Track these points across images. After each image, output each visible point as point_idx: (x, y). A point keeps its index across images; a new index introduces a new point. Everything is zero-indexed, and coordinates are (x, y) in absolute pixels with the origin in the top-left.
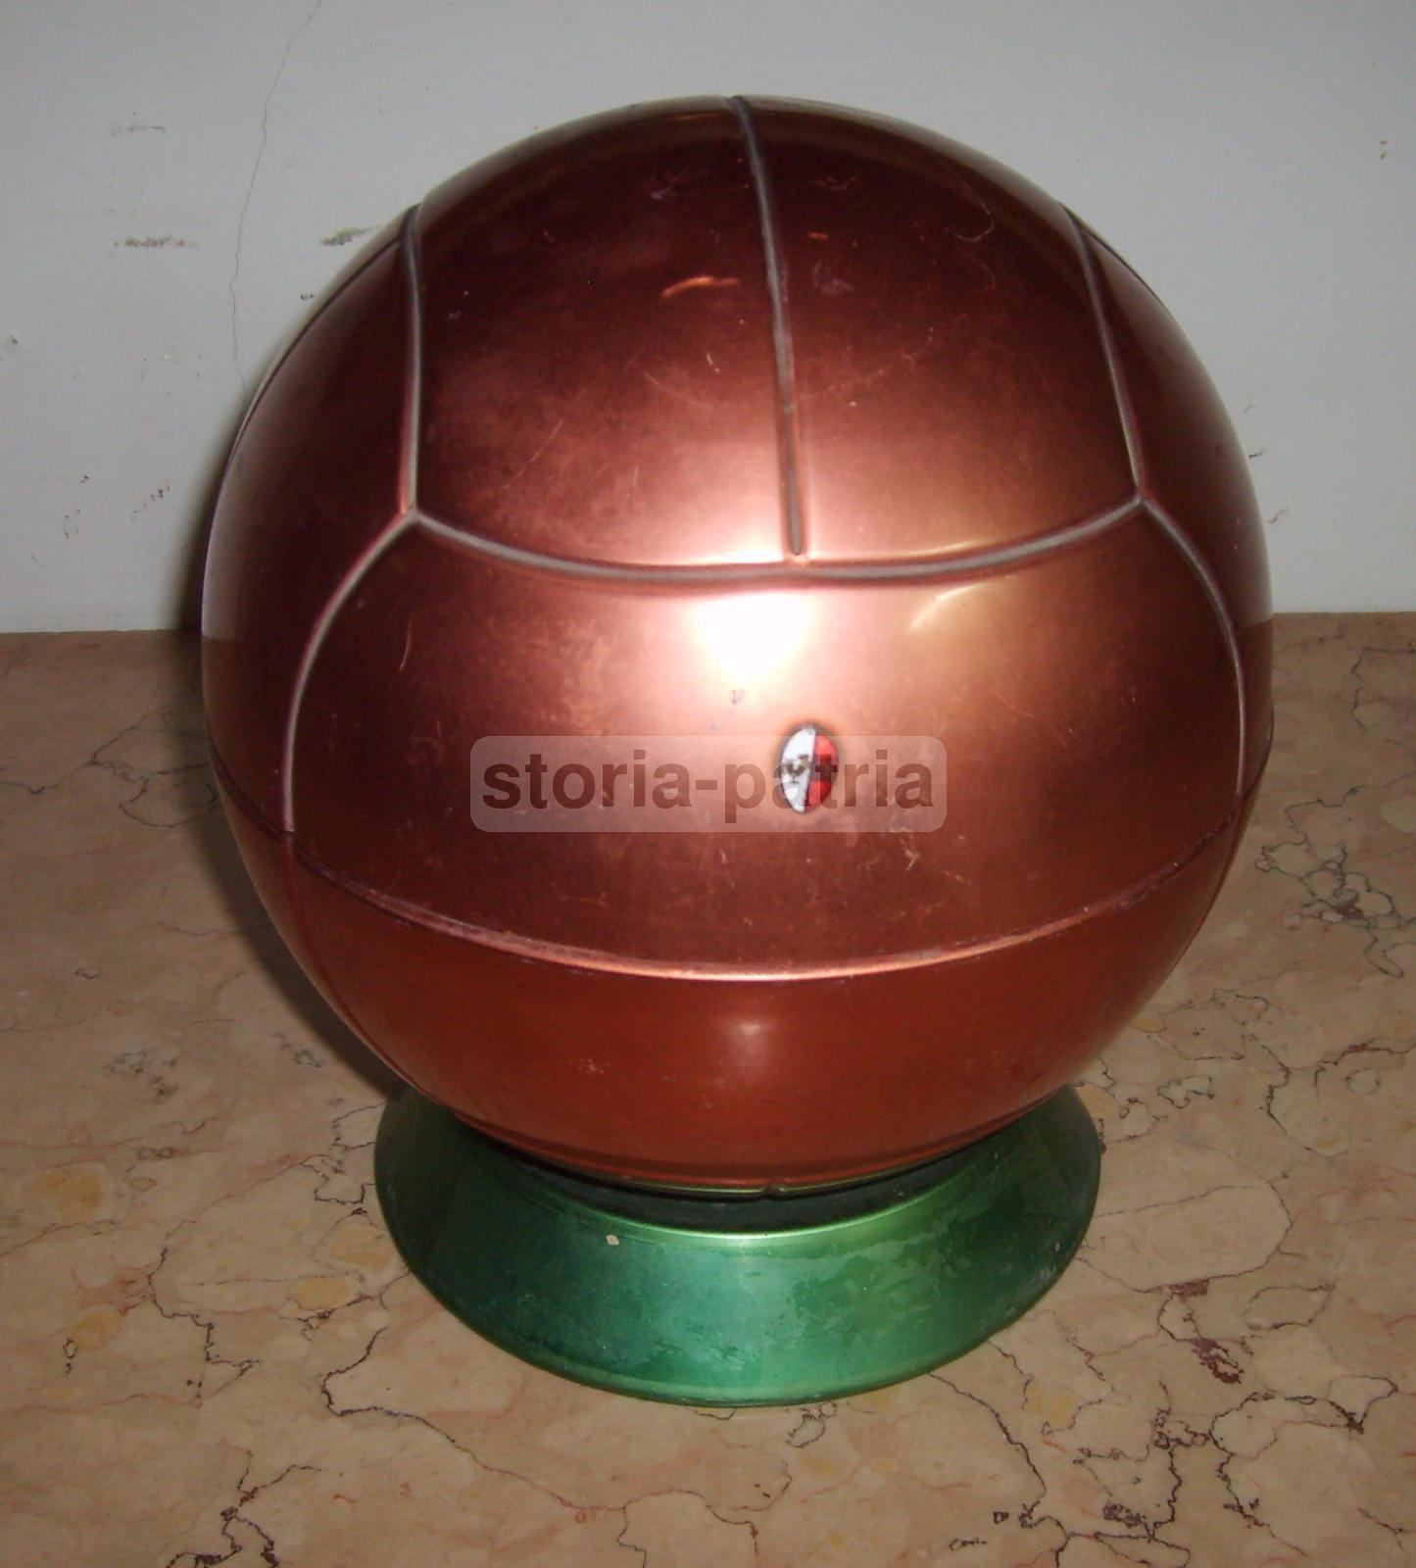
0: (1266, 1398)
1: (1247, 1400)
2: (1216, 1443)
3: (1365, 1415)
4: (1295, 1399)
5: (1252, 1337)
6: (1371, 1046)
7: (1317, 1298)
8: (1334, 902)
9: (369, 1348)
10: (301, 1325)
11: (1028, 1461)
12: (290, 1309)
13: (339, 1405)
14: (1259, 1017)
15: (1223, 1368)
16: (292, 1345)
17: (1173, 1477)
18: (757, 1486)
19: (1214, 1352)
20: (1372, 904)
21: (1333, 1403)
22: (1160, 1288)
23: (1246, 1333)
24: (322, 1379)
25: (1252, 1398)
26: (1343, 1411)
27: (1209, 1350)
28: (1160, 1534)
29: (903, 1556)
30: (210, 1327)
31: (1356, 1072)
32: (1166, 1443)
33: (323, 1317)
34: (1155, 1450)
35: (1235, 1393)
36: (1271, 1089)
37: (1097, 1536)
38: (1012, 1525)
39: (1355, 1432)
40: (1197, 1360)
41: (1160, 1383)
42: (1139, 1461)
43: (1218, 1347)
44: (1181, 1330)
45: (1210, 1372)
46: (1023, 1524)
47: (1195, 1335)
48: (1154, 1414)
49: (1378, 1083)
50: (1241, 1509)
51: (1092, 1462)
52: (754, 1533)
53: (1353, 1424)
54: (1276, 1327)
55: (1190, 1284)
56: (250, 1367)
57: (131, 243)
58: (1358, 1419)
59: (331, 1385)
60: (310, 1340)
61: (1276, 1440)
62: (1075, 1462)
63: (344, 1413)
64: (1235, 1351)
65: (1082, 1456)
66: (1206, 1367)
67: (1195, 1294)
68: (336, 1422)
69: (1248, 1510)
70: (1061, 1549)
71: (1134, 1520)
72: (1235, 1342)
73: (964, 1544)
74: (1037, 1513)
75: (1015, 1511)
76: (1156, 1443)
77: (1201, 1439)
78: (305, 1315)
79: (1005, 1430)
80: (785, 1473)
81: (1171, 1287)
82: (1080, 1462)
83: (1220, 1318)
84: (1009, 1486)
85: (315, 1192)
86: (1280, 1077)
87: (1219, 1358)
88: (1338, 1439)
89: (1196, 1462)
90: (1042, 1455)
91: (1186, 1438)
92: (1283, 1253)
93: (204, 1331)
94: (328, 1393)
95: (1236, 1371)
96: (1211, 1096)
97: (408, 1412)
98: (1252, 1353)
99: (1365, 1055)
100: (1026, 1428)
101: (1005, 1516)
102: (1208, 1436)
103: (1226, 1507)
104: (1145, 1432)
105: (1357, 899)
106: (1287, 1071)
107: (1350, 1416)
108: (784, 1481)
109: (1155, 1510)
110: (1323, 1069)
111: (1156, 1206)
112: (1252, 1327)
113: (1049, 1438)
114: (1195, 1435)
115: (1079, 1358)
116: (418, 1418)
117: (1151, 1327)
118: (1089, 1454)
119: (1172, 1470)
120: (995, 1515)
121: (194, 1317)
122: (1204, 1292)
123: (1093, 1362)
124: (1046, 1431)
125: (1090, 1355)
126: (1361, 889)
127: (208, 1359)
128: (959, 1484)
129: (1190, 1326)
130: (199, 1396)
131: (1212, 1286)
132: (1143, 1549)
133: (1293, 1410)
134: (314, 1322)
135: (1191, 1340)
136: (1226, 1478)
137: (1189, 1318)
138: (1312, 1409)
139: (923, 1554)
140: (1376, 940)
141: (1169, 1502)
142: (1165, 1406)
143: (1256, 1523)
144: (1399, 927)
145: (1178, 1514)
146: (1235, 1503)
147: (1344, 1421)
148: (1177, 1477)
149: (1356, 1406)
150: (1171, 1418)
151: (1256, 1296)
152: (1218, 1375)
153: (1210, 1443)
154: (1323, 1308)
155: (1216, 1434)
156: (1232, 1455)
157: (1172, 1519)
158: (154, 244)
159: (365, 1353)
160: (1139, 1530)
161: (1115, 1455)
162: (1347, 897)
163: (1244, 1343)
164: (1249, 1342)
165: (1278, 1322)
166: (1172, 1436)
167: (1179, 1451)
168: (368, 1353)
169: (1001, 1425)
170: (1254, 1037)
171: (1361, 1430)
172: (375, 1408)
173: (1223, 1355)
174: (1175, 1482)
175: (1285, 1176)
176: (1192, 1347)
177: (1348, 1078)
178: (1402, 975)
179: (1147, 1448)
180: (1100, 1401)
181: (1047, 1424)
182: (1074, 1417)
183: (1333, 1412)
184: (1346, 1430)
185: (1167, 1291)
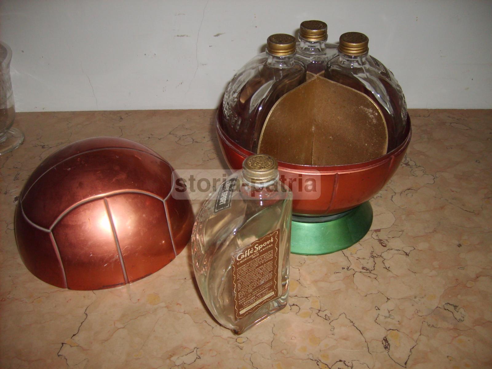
0: (391, 249)
2: (382, 257)
3: (409, 253)
4: (396, 250)
5: (389, 239)
6: (411, 189)
7: (401, 233)
8: (404, 163)
11: (348, 259)
14: (390, 183)
15: (383, 244)
18: (300, 262)
19: (382, 242)
20: (411, 163)
23: (388, 238)
25: (389, 249)
26: (405, 252)
27: (381, 241)
28: (372, 272)
29: (326, 275)
31: (408, 193)
32: (373, 257)
34: (371, 258)
35: (386, 249)
36: (392, 196)
37: (361, 272)
38: (345, 270)
39: (407, 256)
40: (378, 243)
41: (372, 247)
42: (368, 260)
43: (382, 241)
44: (376, 238)
45: (381, 245)
46: (347, 270)
47: (378, 239)
48: (370, 252)
49: (412, 196)
51: (360, 260)
52: (299, 270)
53: (407, 254)
54: (393, 238)
55: (377, 230)
57: (178, 36)
58: (408, 254)
61: (393, 257)
62: (357, 260)
64: (386, 242)
65: (358, 259)
66: (380, 244)
67: (378, 231)
69: (388, 269)
70: (354, 274)
71: (367, 270)
72: (385, 240)
73: (337, 273)
74: (350, 268)
75: (346, 268)
76: (371, 257)
77: (379, 256)
79: (344, 254)
80: (304, 260)
81: (374, 230)
82: (357, 259)
83: (383, 236)
84: (345, 263)
87: (383, 243)
88: (404, 257)
89: (378, 260)
90: (350, 258)
91: (377, 256)
92: (394, 225)
95: (386, 245)
96: (381, 197)
98: (388, 242)
99: (410, 190)
100: (348, 253)
101: (344, 268)
102: (381, 256)
104: (369, 255)
105: (408, 162)
106: (395, 193)
108: (304, 261)
109: (371, 268)
110: (402, 193)
112: (389, 237)
113: (352, 255)
117: (370, 237)
119: (374, 261)
120: (342, 268)
122: (380, 231)
123: (360, 243)
126: (409, 160)
128: (336, 263)
129: (377, 237)
132: (369, 274)
133: (396, 252)
136: (384, 263)
137: (377, 236)
138: (400, 252)
139: (329, 274)
140: (412, 170)
141: (373, 267)
142: (373, 251)
143: (389, 271)
144: (417, 168)
146: (385, 267)
147: (405, 254)
149: (408, 252)
150: (374, 253)
151: (390, 232)
152: (382, 246)
153: (381, 257)
154: (402, 234)
155: (382, 256)
156: (385, 259)
157: (374, 270)
158: (182, 36)
160: (368, 271)
161: (364, 259)
162: (406, 162)
163: (387, 240)
164: (388, 240)
167: (375, 258)
170: (389, 187)
171: (408, 256)
173: (383, 242)
174: (375, 263)
175: (395, 211)
176: (378, 241)
177: (407, 195)
178: (417, 176)
179: (370, 258)
180: (361, 249)
181: (351, 253)
182: (356, 252)
183: (403, 252)
184: (406, 256)
185: (373, 231)
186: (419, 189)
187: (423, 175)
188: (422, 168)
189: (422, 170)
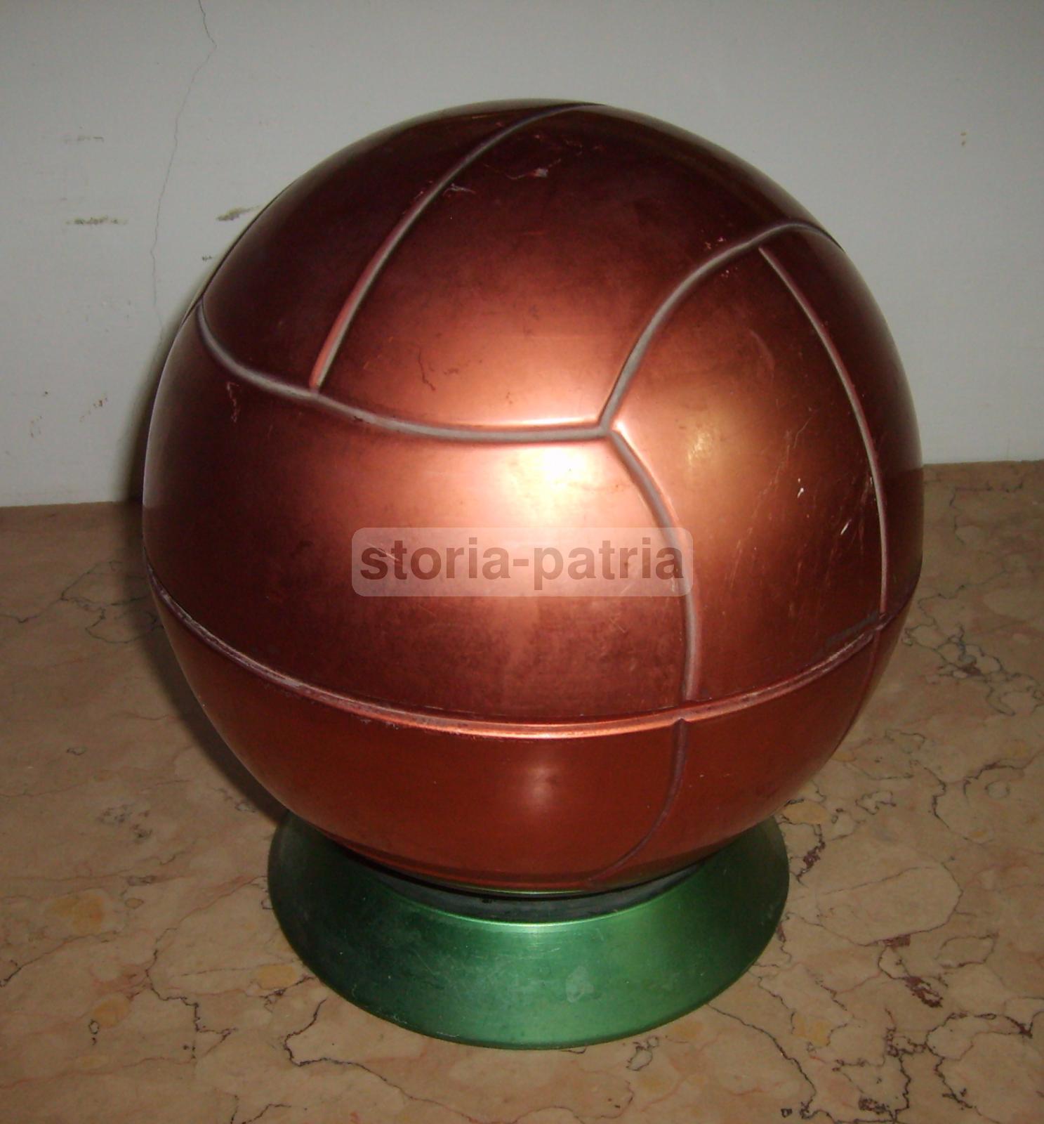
0: (962, 1016)
1: (948, 1018)
2: (931, 1050)
3: (1032, 1025)
4: (982, 1016)
5: (946, 973)
6: (1000, 764)
7: (987, 943)
8: (960, 664)
9: (315, 1014)
10: (264, 1002)
11: (801, 1071)
12: (253, 990)
13: (298, 1058)
14: (919, 748)
15: (928, 997)
16: (259, 1016)
17: (903, 1076)
18: (610, 1100)
19: (920, 986)
20: (985, 665)
21: (1008, 1018)
22: (876, 943)
23: (940, 971)
24: (283, 1041)
25: (952, 1016)
26: (1016, 1023)
27: (916, 985)
28: (901, 1118)
30: (196, 1005)
31: (993, 783)
32: (896, 1053)
33: (279, 994)
34: (888, 1058)
35: (940, 1014)
36: (935, 798)
37: (856, 1122)
38: (796, 1118)
39: (1026, 1037)
40: (909, 992)
41: (886, 1010)
42: (879, 1066)
43: (923, 982)
44: (896, 972)
45: (919, 1000)
46: (803, 1117)
47: (905, 975)
48: (885, 1033)
49: (1008, 790)
50: (954, 1096)
51: (843, 1069)
54: (961, 965)
55: (898, 939)
56: (229, 1034)
57: (79, 222)
58: (1027, 1028)
59: (291, 1043)
60: (271, 1012)
61: (972, 1046)
62: (834, 1069)
63: (303, 1064)
64: (935, 985)
65: (838, 1065)
66: (916, 997)
67: (902, 945)
68: (297, 1072)
69: (959, 1097)
71: (881, 1109)
72: (934, 978)
74: (812, 1108)
75: (796, 1108)
76: (889, 1053)
77: (919, 1049)
78: (266, 993)
79: (781, 1050)
80: (629, 1090)
81: (884, 941)
82: (838, 1069)
83: (922, 962)
84: (788, 1090)
85: (262, 903)
86: (939, 790)
87: (925, 989)
88: (1015, 1042)
89: (919, 1065)
90: (810, 1066)
91: (910, 1048)
92: (958, 913)
93: (191, 1009)
94: (289, 1050)
95: (937, 999)
96: (894, 805)
97: (351, 1060)
98: (947, 985)
99: (996, 771)
100: (796, 1047)
101: (790, 1112)
102: (925, 1046)
103: (944, 1095)
104: (880, 1045)
105: (975, 662)
106: (944, 785)
107: (1021, 1026)
108: (629, 1095)
109: (895, 1102)
110: (969, 782)
111: (865, 884)
112: (947, 967)
113: (813, 1053)
114: (916, 1045)
115: (826, 995)
116: (357, 1065)
117: (874, 971)
118: (843, 1064)
119: (903, 1071)
120: (783, 1111)
121: (184, 999)
122: (908, 943)
123: (837, 998)
124: (810, 1048)
125: (834, 993)
126: (978, 655)
127: (197, 1029)
128: (754, 1090)
129: (900, 968)
130: (194, 1057)
131: (912, 939)
133: (981, 1024)
134: (272, 998)
135: (903, 979)
136: (941, 1076)
137: (900, 963)
138: (995, 1023)
140: (992, 690)
141: (904, 1095)
142: (891, 1026)
143: (967, 1106)
144: (1007, 680)
145: (912, 1102)
146: (949, 1092)
147: (1017, 1030)
148: (907, 1076)
149: (1025, 1019)
150: (896, 1035)
151: (945, 944)
152: (926, 1002)
153: (927, 1051)
154: (992, 950)
155: (930, 1044)
156: (943, 1058)
157: (908, 1107)
158: (96, 222)
159: (312, 1019)
160: (886, 1116)
161: (861, 1063)
162: (967, 661)
163: (940, 979)
164: (945, 978)
165: (962, 962)
166: (900, 1047)
167: (906, 1058)
168: (315, 1019)
169: (778, 1046)
170: (917, 762)
171: (1030, 1036)
172: (325, 1059)
173: (927, 988)
174: (906, 1080)
175: (953, 859)
176: (904, 982)
177: (986, 788)
178: (1014, 714)
179: (883, 1056)
180: (846, 1025)
181: (810, 1044)
182: (829, 1037)
183: (1009, 1024)
184: (1020, 1036)
185: (882, 944)
186: (1030, 762)
187: (1037, 706)
188: (1031, 683)
189: (1028, 689)
